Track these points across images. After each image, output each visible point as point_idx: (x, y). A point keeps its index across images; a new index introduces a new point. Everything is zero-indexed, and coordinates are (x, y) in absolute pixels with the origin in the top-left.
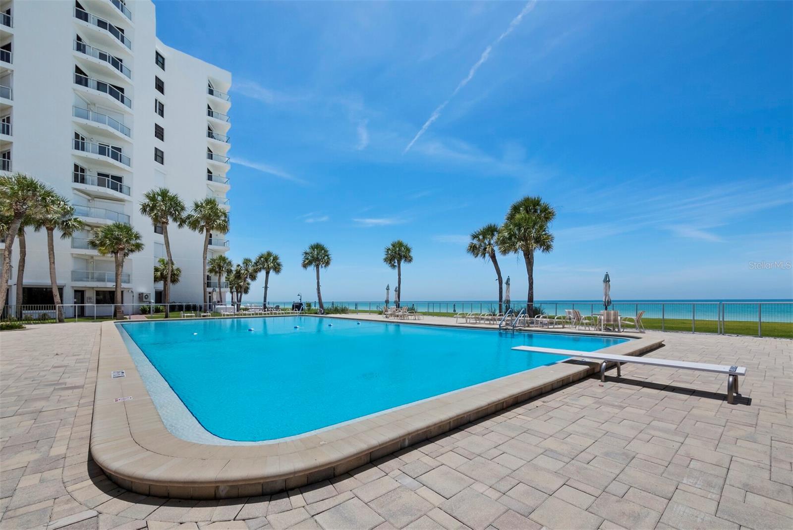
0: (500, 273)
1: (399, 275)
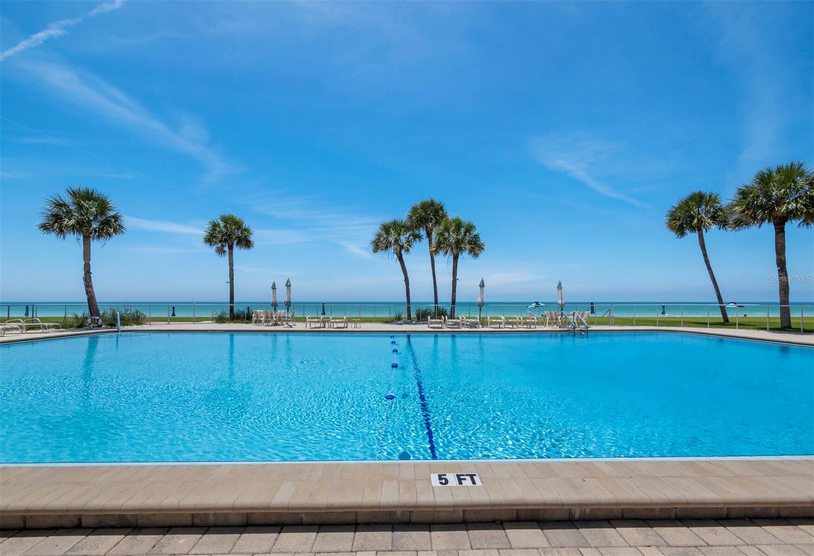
0: (407, 274)
1: (231, 264)
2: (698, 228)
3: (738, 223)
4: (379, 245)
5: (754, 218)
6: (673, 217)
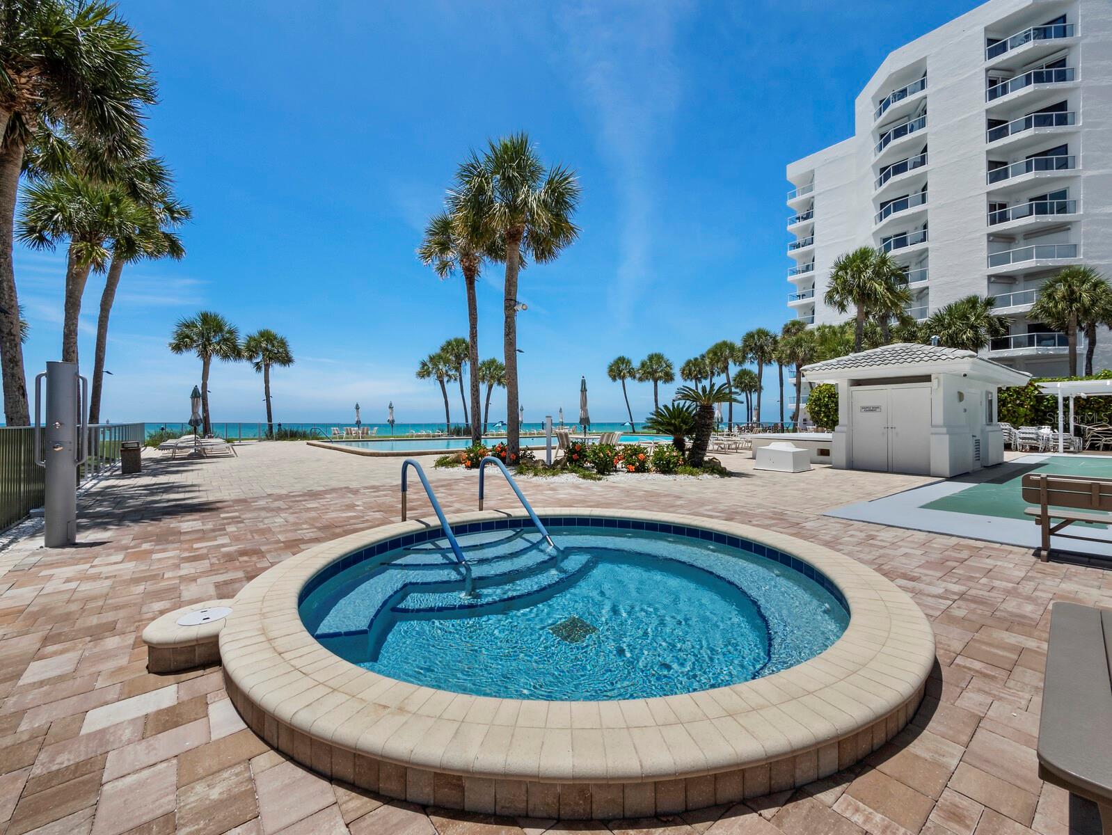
2: (623, 378)
3: (641, 379)
4: (424, 373)
5: (647, 378)
6: (611, 370)
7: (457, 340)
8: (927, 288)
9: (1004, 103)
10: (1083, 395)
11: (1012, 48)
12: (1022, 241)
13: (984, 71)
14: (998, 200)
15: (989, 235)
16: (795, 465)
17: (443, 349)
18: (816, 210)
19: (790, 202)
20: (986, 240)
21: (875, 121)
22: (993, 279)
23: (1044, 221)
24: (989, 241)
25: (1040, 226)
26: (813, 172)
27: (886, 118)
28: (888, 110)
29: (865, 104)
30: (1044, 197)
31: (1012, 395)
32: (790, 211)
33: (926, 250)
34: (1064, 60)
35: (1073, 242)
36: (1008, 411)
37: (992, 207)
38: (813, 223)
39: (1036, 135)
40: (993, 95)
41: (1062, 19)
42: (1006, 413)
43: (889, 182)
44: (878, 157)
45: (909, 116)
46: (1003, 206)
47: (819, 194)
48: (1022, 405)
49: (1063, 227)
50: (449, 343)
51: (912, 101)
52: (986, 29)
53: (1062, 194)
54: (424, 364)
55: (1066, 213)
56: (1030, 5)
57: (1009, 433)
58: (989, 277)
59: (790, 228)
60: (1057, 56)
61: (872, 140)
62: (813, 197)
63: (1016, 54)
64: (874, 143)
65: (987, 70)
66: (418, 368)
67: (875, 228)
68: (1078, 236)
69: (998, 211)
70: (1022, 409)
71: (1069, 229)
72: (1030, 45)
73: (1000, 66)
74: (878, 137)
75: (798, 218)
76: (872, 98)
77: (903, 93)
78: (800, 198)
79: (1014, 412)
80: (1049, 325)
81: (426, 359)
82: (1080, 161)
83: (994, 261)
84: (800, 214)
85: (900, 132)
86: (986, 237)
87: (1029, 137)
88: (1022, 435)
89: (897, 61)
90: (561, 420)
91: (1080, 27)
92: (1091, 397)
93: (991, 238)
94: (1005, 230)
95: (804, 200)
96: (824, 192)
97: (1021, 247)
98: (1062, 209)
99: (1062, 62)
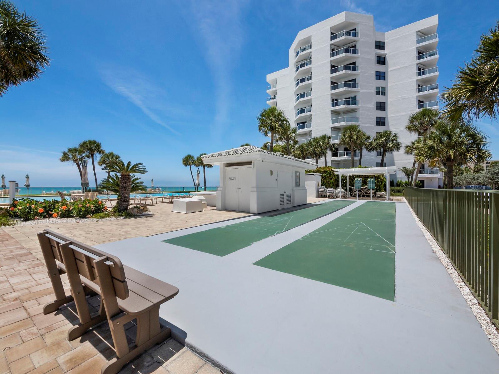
2: (190, 165)
4: (64, 158)
7: (90, 142)
8: (311, 131)
9: (336, 59)
10: (351, 175)
11: (339, 37)
12: (342, 115)
13: (330, 45)
14: (335, 98)
15: (332, 111)
16: (187, 210)
17: (81, 146)
18: (278, 96)
19: (268, 91)
20: (330, 113)
21: (295, 59)
22: (333, 129)
23: (348, 107)
24: (331, 113)
25: (347, 109)
26: (276, 79)
27: (298, 58)
28: (298, 55)
29: (292, 52)
30: (349, 98)
31: (328, 175)
32: (268, 95)
33: (311, 115)
34: (355, 46)
35: (357, 117)
36: (327, 181)
37: (333, 100)
38: (276, 101)
39: (346, 73)
40: (333, 55)
41: (355, 30)
42: (326, 182)
43: (299, 85)
44: (296, 75)
45: (306, 59)
46: (336, 100)
47: (278, 89)
48: (331, 179)
49: (354, 111)
50: (85, 143)
51: (307, 53)
52: (331, 28)
53: (354, 98)
54: (65, 154)
55: (355, 105)
56: (344, 22)
57: (325, 191)
58: (332, 128)
59: (268, 102)
60: (352, 44)
61: (294, 68)
62: (276, 90)
63: (340, 40)
64: (294, 69)
65: (331, 45)
66: (61, 155)
67: (295, 104)
68: (359, 114)
69: (334, 102)
70: (331, 180)
71: (356, 111)
72: (344, 37)
73: (335, 44)
74: (296, 66)
75: (271, 99)
76: (294, 50)
77: (304, 50)
78: (272, 90)
79: (329, 182)
80: (348, 148)
81: (66, 151)
82: (360, 85)
83: (333, 121)
84: (272, 97)
85: (303, 65)
86: (330, 112)
87: (344, 74)
88: (329, 192)
89: (302, 35)
90: (152, 185)
91: (360, 34)
92: (355, 176)
93: (332, 112)
94: (336, 109)
95: (273, 91)
96: (280, 88)
97: (342, 117)
98: (354, 104)
99: (354, 47)
